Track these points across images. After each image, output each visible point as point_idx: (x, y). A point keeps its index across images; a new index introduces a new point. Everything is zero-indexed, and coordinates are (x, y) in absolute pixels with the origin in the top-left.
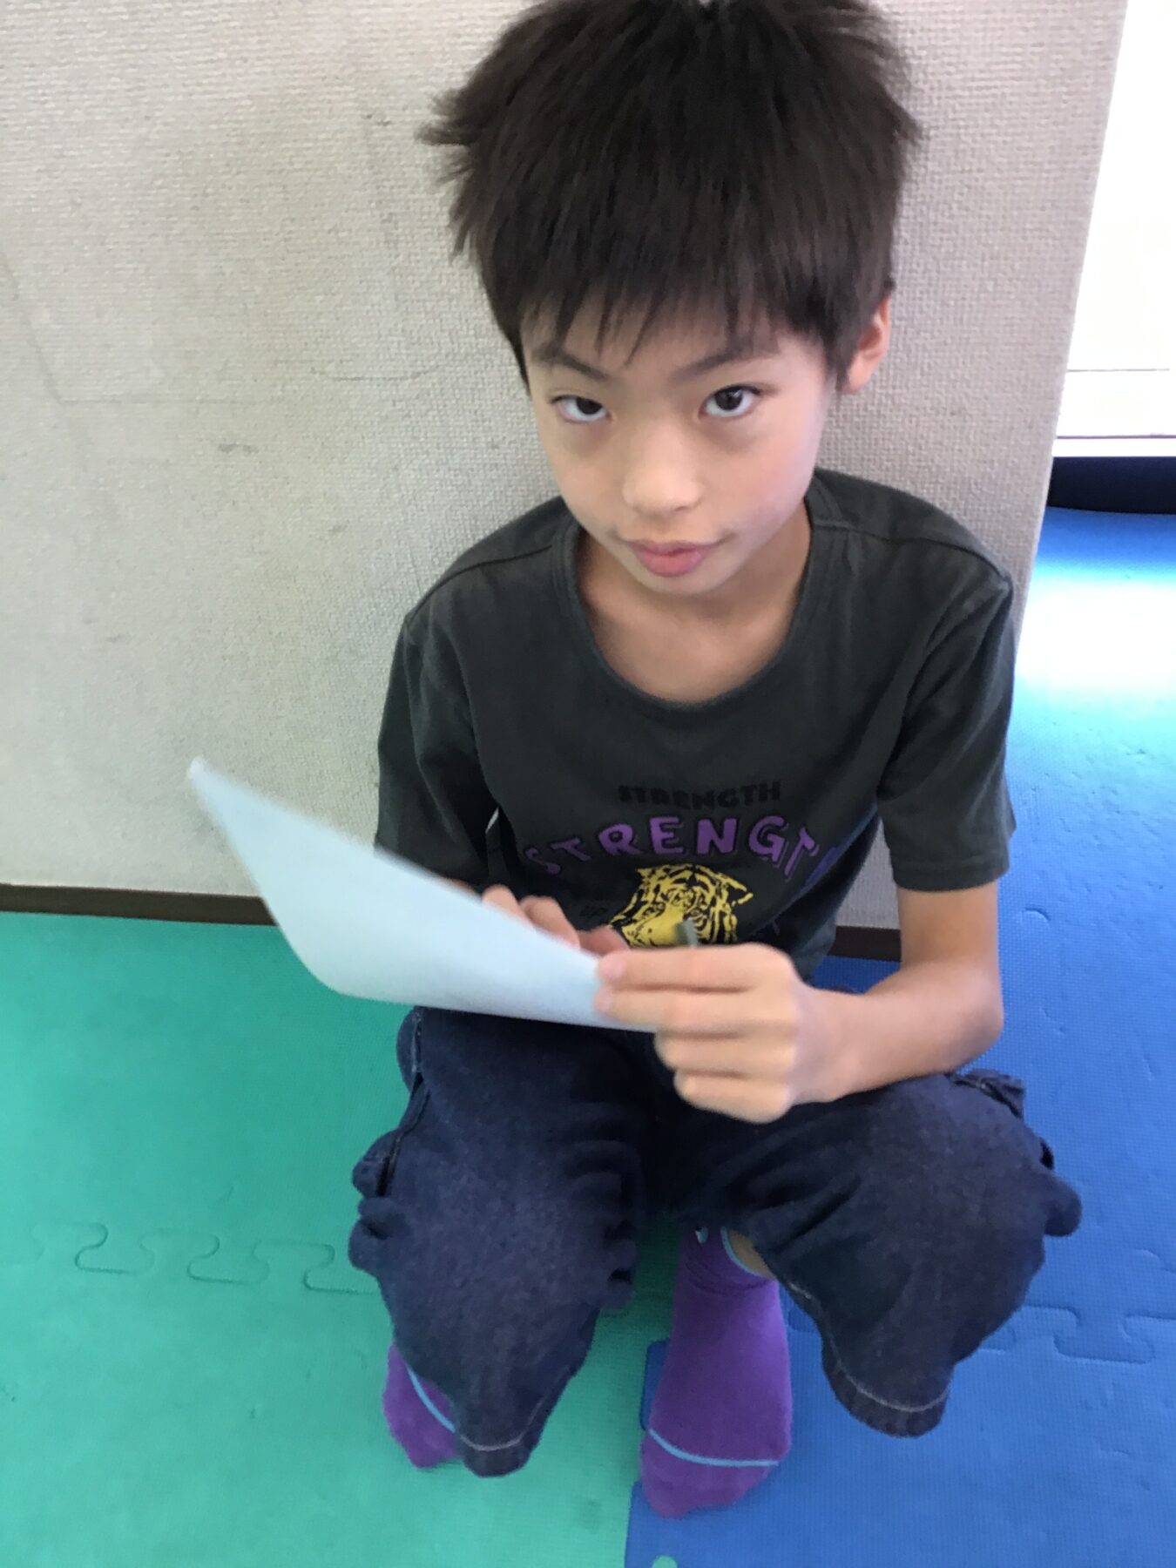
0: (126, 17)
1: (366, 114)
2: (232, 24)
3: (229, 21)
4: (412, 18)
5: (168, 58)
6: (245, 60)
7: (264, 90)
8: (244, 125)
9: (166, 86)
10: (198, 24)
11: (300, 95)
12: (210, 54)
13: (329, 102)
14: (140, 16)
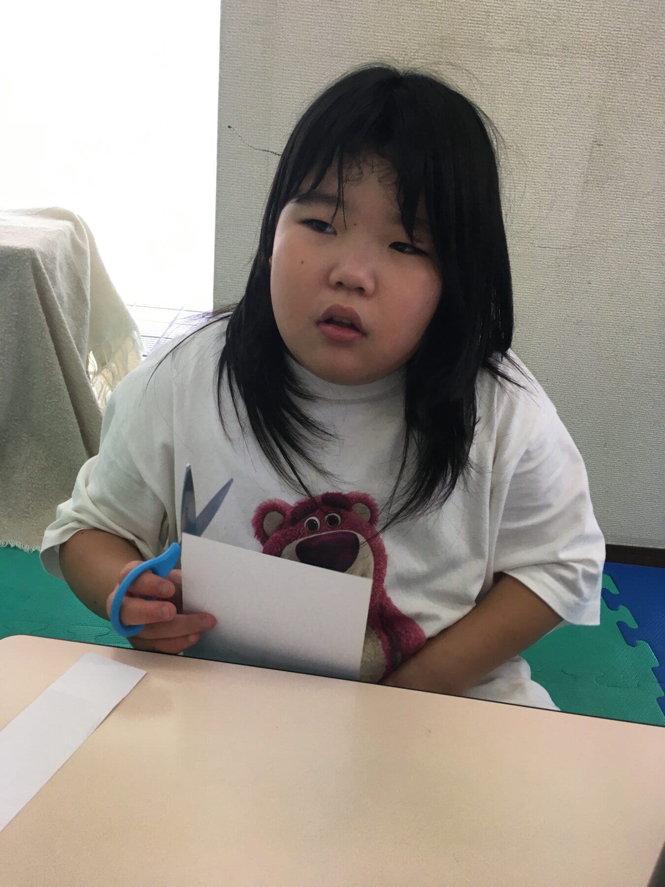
0: (521, 92)
1: (595, 140)
2: (559, 101)
3: (559, 99)
4: (626, 108)
5: (530, 110)
6: (558, 114)
7: (561, 126)
8: (547, 139)
9: (524, 119)
10: (547, 98)
11: (573, 130)
12: (547, 110)
13: (583, 134)
14: (527, 93)
